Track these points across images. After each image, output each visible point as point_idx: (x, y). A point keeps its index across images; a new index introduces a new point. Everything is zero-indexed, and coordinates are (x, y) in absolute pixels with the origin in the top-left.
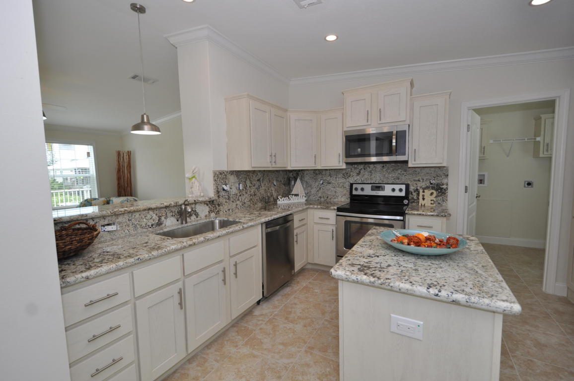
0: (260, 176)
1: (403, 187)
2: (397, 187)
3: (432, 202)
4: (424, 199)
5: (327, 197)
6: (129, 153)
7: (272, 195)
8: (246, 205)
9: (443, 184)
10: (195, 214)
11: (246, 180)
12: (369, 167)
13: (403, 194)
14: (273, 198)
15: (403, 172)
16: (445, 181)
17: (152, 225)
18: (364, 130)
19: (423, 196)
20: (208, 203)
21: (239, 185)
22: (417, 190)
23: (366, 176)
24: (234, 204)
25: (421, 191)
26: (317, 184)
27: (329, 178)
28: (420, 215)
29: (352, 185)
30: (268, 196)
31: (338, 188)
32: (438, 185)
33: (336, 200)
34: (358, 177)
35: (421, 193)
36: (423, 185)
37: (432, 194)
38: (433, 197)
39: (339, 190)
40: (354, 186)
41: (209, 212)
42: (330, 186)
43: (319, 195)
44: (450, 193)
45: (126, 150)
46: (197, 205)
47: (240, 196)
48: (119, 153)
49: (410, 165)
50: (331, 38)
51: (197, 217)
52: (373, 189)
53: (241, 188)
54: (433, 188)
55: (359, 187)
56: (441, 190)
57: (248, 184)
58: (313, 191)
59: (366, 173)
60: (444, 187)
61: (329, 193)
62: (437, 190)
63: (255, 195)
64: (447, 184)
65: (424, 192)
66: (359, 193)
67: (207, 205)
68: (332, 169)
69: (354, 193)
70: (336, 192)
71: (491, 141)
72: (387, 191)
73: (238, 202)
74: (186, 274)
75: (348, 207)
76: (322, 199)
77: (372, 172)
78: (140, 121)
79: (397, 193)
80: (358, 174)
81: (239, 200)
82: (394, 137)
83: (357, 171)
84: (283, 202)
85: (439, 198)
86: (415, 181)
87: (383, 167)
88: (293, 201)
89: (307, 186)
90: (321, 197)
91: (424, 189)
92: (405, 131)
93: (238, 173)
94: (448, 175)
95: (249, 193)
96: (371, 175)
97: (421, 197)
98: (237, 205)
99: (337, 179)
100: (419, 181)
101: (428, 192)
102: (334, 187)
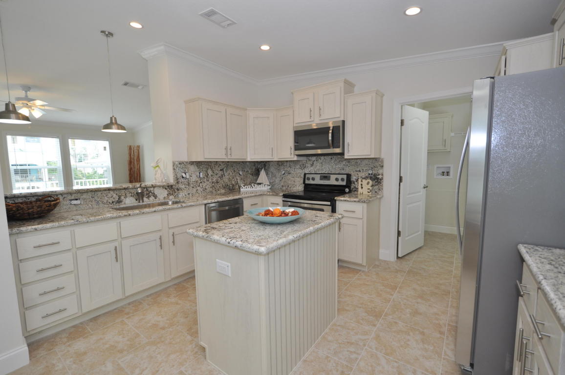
0: (222, 166)
1: (345, 177)
2: (340, 177)
3: (369, 191)
4: (362, 188)
5: (288, 186)
6: (139, 147)
8: (208, 191)
9: (379, 175)
10: (154, 196)
11: (207, 169)
12: (320, 159)
13: (344, 183)
15: (347, 164)
16: (380, 172)
17: (113, 202)
18: (311, 125)
19: (362, 184)
20: (167, 187)
21: (200, 173)
22: (357, 179)
23: (318, 167)
24: (195, 190)
25: (360, 181)
26: (280, 174)
27: (289, 168)
28: (346, 201)
29: (305, 175)
30: (232, 184)
31: (296, 178)
32: (374, 175)
33: (295, 188)
34: (312, 168)
35: (360, 183)
36: (363, 174)
37: (368, 183)
38: (369, 186)
40: (307, 176)
41: (168, 195)
42: (289, 177)
43: (282, 184)
44: (386, 183)
45: (137, 144)
46: (156, 189)
47: (201, 182)
48: (130, 148)
49: (346, 157)
50: (265, 48)
51: (156, 198)
52: (321, 179)
53: (201, 176)
54: (370, 178)
55: (311, 176)
56: (377, 180)
57: (210, 172)
58: (277, 181)
59: (318, 164)
60: (380, 177)
61: (290, 183)
62: (373, 180)
63: (217, 182)
64: (382, 175)
65: (362, 181)
66: (311, 182)
67: (166, 189)
68: (291, 161)
69: (307, 182)
70: (294, 181)
71: (453, 134)
72: (332, 181)
73: (198, 188)
74: (122, 237)
75: (302, 194)
77: (323, 163)
78: (109, 122)
79: (340, 183)
80: (312, 165)
81: (199, 186)
82: (331, 131)
83: (311, 162)
84: (245, 189)
85: (376, 187)
86: (357, 171)
87: (331, 158)
88: (255, 189)
90: (283, 186)
91: (363, 179)
92: (339, 126)
93: (198, 164)
94: (382, 166)
95: (210, 180)
96: (322, 166)
97: (360, 186)
98: (197, 190)
99: (296, 170)
100: (360, 171)
101: (365, 182)
102: (293, 177)
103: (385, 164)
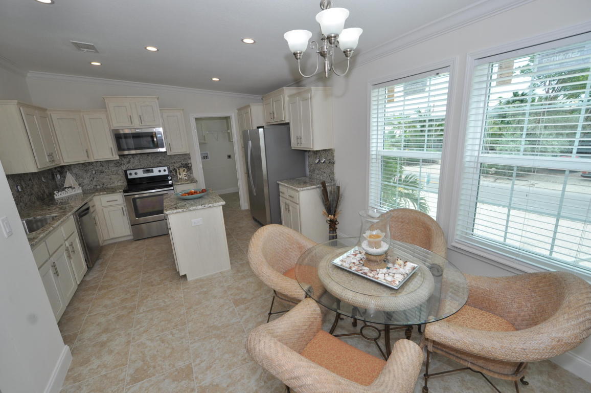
1: (166, 168)
2: (162, 169)
3: (185, 175)
4: (180, 174)
7: (44, 192)
8: (28, 205)
9: (189, 164)
11: (21, 182)
12: (137, 157)
13: (167, 173)
14: (47, 195)
15: (164, 159)
16: (189, 162)
21: (17, 187)
22: (174, 169)
23: (136, 164)
25: (177, 169)
26: (89, 174)
27: (101, 168)
28: (182, 184)
29: (126, 171)
30: (42, 193)
31: (113, 176)
32: (186, 164)
33: (111, 186)
34: (129, 165)
35: (178, 171)
36: (177, 165)
37: (184, 170)
38: (185, 173)
39: (113, 177)
40: (128, 172)
42: (102, 175)
43: (94, 184)
44: (194, 168)
47: (21, 197)
49: (168, 154)
50: (96, 63)
52: (144, 172)
53: (20, 190)
54: (184, 167)
55: (133, 172)
56: (188, 167)
57: (24, 185)
58: (87, 181)
59: (136, 161)
60: (190, 165)
61: (104, 181)
62: (186, 168)
63: (32, 194)
64: (191, 164)
65: (179, 170)
66: (134, 176)
68: (105, 161)
69: (130, 177)
70: (111, 179)
71: (207, 132)
72: (156, 172)
73: (21, 204)
75: (127, 188)
76: (98, 187)
77: (141, 160)
79: (163, 173)
80: (129, 162)
81: (21, 201)
83: (128, 160)
84: (60, 196)
85: (189, 172)
86: (172, 163)
88: (70, 194)
89: (77, 177)
90: (96, 185)
91: (179, 168)
93: (13, 176)
94: (190, 158)
95: (26, 193)
96: (140, 162)
97: (178, 174)
98: (21, 207)
99: (110, 168)
100: (174, 163)
101: (181, 170)
102: (108, 175)
103: (191, 156)
